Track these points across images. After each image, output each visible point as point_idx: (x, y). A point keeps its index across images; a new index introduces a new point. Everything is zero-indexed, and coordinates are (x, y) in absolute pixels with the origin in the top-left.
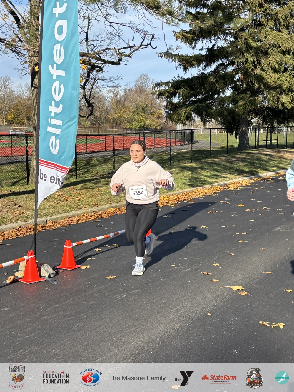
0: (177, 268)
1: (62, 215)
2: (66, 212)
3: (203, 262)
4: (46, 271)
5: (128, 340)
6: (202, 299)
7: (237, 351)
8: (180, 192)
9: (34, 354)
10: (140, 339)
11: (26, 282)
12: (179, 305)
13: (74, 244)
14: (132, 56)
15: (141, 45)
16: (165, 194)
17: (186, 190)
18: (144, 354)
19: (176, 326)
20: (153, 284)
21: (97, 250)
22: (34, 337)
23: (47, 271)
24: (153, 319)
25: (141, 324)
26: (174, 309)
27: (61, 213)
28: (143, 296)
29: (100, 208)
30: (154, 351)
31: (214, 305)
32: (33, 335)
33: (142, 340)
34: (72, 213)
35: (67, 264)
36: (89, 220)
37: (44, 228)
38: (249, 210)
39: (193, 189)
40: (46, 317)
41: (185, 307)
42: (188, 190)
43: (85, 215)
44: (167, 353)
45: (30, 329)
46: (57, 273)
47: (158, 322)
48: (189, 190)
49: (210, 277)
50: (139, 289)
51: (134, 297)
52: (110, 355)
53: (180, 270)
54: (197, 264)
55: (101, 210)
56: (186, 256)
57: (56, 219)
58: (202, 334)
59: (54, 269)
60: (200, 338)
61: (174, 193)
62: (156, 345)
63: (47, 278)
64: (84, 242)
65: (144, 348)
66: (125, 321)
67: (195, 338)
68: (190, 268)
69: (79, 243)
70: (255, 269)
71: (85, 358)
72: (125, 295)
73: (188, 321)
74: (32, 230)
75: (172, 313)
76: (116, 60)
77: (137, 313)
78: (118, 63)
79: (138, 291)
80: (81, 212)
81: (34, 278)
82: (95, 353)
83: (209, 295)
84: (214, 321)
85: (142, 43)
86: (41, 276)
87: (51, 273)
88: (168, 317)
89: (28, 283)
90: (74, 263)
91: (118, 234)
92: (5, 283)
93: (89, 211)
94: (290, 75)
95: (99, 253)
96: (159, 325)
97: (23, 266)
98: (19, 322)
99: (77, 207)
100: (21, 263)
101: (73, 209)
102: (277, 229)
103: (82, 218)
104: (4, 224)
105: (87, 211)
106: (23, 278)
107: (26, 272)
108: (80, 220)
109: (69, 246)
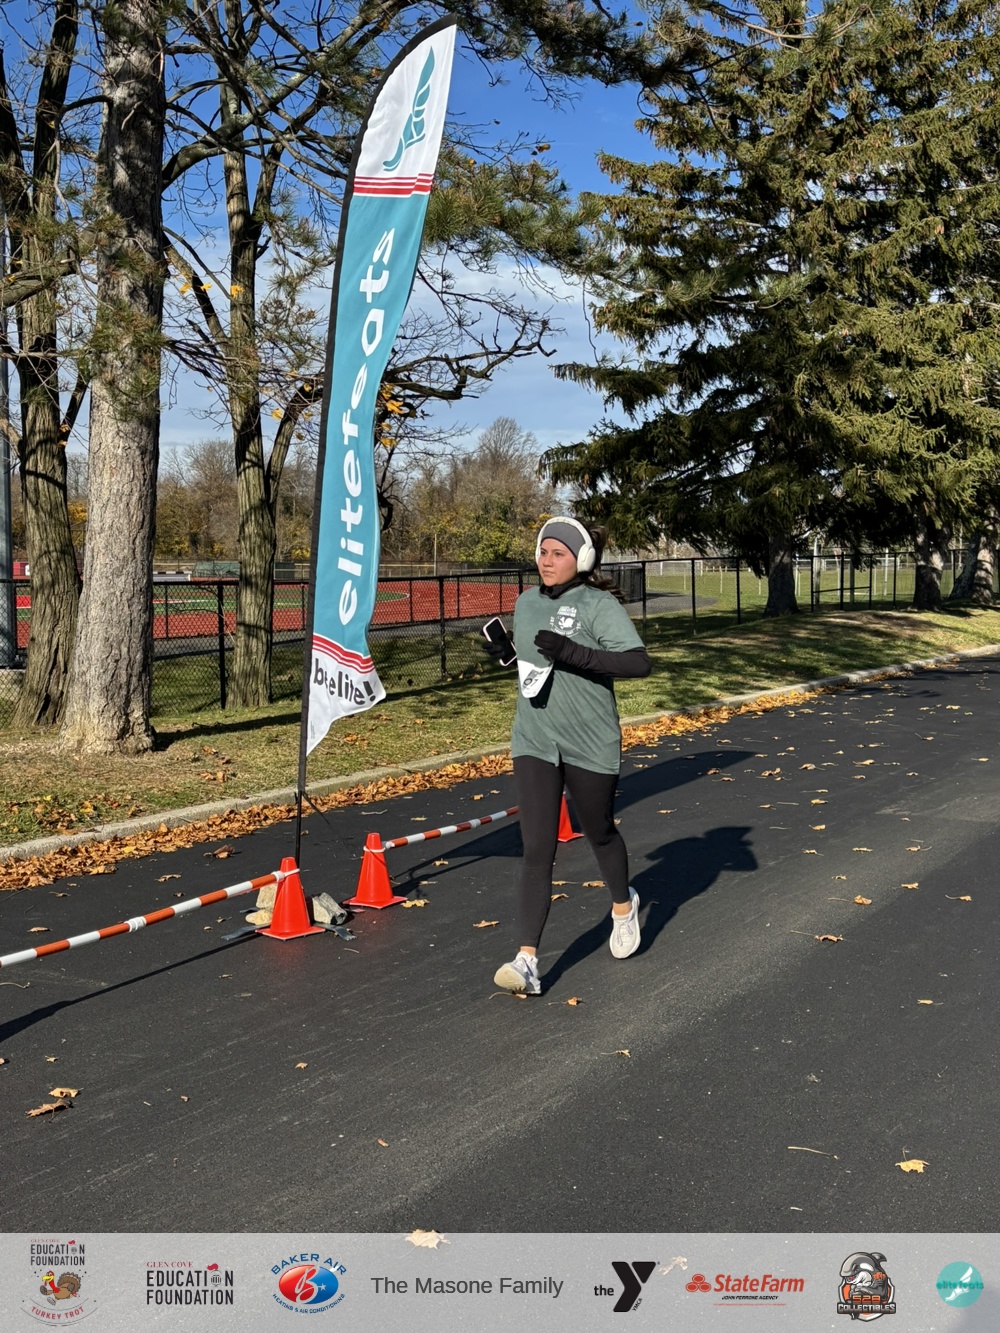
1: (333, 781)
2: (340, 774)
4: (325, 910)
5: (555, 1057)
6: (719, 970)
7: (818, 1077)
9: (338, 1087)
10: (581, 1054)
11: (280, 935)
12: (664, 984)
13: (390, 844)
14: (490, 375)
15: (516, 347)
17: (640, 718)
19: (664, 1028)
21: (438, 863)
22: (327, 1051)
23: (327, 909)
24: (606, 1013)
26: (653, 991)
27: (329, 777)
31: (750, 983)
32: (324, 1048)
33: (587, 1057)
34: (357, 776)
35: (372, 895)
36: (401, 792)
37: (291, 814)
38: (811, 767)
39: (659, 714)
40: (345, 1011)
41: (678, 986)
42: (644, 717)
43: (391, 780)
45: (312, 1036)
46: (350, 916)
47: (618, 1020)
50: (561, 949)
51: (551, 966)
57: (317, 791)
59: (342, 905)
63: (329, 927)
64: (411, 838)
65: (595, 1073)
69: (400, 841)
71: (460, 1095)
74: (262, 817)
78: (456, 394)
80: (380, 773)
81: (297, 925)
82: (479, 1083)
85: (516, 342)
86: (313, 922)
87: (338, 914)
88: (642, 1009)
89: (284, 939)
90: (389, 891)
91: (491, 821)
92: (228, 938)
93: (400, 771)
94: (902, 417)
95: (444, 870)
96: (624, 1025)
97: (267, 897)
98: (283, 1022)
99: (368, 762)
100: (262, 889)
101: (359, 767)
102: (889, 811)
103: (384, 789)
104: (191, 804)
105: (394, 770)
106: (268, 927)
107: (277, 912)
108: (378, 793)
109: (376, 848)
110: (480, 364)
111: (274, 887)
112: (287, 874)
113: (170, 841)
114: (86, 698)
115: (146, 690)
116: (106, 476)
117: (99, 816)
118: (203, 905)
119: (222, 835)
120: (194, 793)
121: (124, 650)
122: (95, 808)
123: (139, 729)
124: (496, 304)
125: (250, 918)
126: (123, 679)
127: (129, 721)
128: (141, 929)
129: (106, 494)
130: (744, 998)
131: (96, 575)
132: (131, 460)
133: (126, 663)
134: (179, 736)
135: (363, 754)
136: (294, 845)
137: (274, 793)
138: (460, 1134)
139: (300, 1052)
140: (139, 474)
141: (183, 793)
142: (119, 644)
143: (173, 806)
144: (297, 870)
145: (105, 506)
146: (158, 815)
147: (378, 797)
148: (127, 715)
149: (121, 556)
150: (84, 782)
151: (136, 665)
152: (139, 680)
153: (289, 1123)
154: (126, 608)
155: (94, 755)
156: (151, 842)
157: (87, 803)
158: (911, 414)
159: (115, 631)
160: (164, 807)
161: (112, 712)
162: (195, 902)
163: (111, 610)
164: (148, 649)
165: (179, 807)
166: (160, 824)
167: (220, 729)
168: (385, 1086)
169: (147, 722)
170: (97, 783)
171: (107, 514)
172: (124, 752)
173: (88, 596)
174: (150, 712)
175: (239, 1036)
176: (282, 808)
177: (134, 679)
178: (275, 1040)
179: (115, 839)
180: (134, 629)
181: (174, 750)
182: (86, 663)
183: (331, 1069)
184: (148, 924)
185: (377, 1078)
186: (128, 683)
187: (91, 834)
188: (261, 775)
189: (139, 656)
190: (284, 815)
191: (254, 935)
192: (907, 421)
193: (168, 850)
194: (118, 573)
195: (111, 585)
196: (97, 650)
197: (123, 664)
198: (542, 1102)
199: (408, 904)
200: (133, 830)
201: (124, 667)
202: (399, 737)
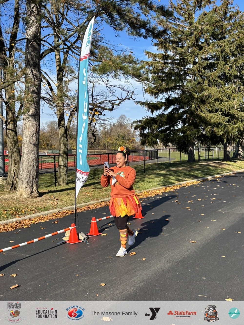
1: (83, 204)
2: (85, 202)
4: (82, 236)
7: (205, 278)
9: (86, 281)
11: (71, 243)
12: (166, 254)
13: (98, 220)
14: (120, 105)
15: (126, 98)
17: (158, 188)
19: (167, 266)
21: (109, 224)
22: (83, 272)
23: (83, 236)
25: (145, 265)
27: (82, 203)
29: (105, 199)
32: (83, 271)
33: (148, 273)
34: (89, 203)
35: (93, 233)
36: (100, 207)
37: (73, 212)
38: (200, 200)
39: (162, 187)
40: (88, 262)
43: (97, 204)
45: (80, 268)
46: (88, 238)
48: (160, 188)
52: (131, 281)
55: (106, 201)
57: (79, 206)
58: (183, 270)
59: (86, 235)
61: (151, 189)
63: (83, 241)
64: (103, 218)
65: (150, 277)
68: (169, 234)
69: (100, 219)
70: (209, 234)
71: (117, 283)
74: (66, 213)
75: (163, 259)
76: (110, 107)
78: (112, 109)
80: (94, 202)
81: (75, 240)
82: (122, 280)
84: (189, 263)
85: (126, 97)
86: (79, 239)
87: (85, 237)
88: (161, 261)
89: (72, 244)
90: (97, 231)
92: (59, 243)
93: (99, 201)
94: (220, 114)
95: (111, 226)
96: (157, 265)
97: (68, 233)
98: (72, 265)
99: (91, 199)
100: (66, 231)
101: (89, 201)
102: (220, 211)
103: (95, 206)
104: (49, 210)
105: (98, 201)
106: (68, 241)
107: (70, 237)
108: (94, 207)
109: (94, 221)
110: (117, 102)
111: (69, 231)
112: (73, 228)
113: (43, 219)
114: (22, 184)
115: (37, 182)
116: (27, 130)
117: (26, 213)
118: (52, 236)
119: (56, 218)
120: (49, 207)
121: (32, 172)
122: (25, 211)
123: (35, 192)
124: (121, 88)
125: (63, 239)
126: (32, 179)
127: (33, 190)
128: (37, 242)
129: (27, 134)
130: (186, 258)
131: (25, 154)
132: (33, 126)
133: (32, 175)
134: (45, 193)
135: (90, 197)
136: (74, 220)
137: (69, 207)
138: (117, 293)
139: (77, 272)
140: (35, 129)
141: (47, 207)
142: (30, 171)
143: (44, 211)
144: (75, 227)
145: (27, 137)
146: (40, 213)
147: (94, 208)
148: (32, 188)
149: (31, 150)
150: (22, 205)
151: (35, 176)
152: (35, 180)
153: (75, 290)
154: (32, 162)
155: (24, 198)
156: (39, 220)
157: (23, 210)
158: (222, 113)
159: (29, 168)
160: (42, 211)
161: (29, 188)
162: (50, 235)
163: (28, 163)
164: (37, 172)
165: (45, 211)
166: (41, 215)
167: (55, 191)
168: (98, 281)
169: (37, 190)
170: (25, 205)
171: (27, 139)
172: (32, 197)
173: (23, 159)
174: (38, 187)
175: (62, 268)
176: (71, 211)
177: (34, 179)
178: (71, 269)
179: (30, 219)
180: (34, 167)
181: (44, 197)
182: (22, 176)
183: (85, 276)
184: (39, 240)
185: (96, 279)
186: (33, 180)
187: (24, 218)
188: (65, 203)
189: (35, 174)
190: (71, 213)
191: (65, 243)
192: (221, 115)
193: (43, 222)
194: (30, 153)
195: (29, 156)
196: (25, 172)
197: (31, 176)
198: (137, 285)
199: (102, 235)
200: (34, 217)
201: (32, 176)
202: (99, 193)
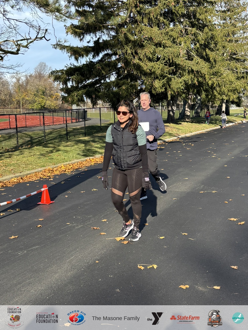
0: (71, 226)
3: (93, 219)
5: (28, 289)
6: (92, 250)
7: (120, 290)
8: (75, 161)
10: (38, 287)
14: (29, 47)
15: (36, 38)
16: (62, 164)
17: (80, 160)
18: (41, 299)
20: (50, 240)
24: (50, 270)
25: (39, 275)
26: (68, 259)
28: (41, 251)
29: (4, 178)
30: (50, 296)
31: (101, 254)
39: (86, 158)
41: (77, 257)
44: (61, 297)
47: (54, 272)
48: (83, 159)
49: (99, 231)
50: (38, 245)
51: (33, 253)
53: (74, 227)
54: (88, 221)
55: (5, 180)
56: (79, 215)
58: (91, 279)
60: (89, 282)
61: (70, 162)
62: (51, 291)
66: (25, 273)
67: (85, 282)
68: (82, 224)
72: (26, 252)
73: (79, 269)
75: (66, 263)
76: (15, 50)
77: (36, 266)
78: (17, 53)
79: (37, 247)
83: (98, 246)
84: (101, 267)
85: (37, 36)
91: (20, 199)
94: (162, 63)
124: (28, 23)
